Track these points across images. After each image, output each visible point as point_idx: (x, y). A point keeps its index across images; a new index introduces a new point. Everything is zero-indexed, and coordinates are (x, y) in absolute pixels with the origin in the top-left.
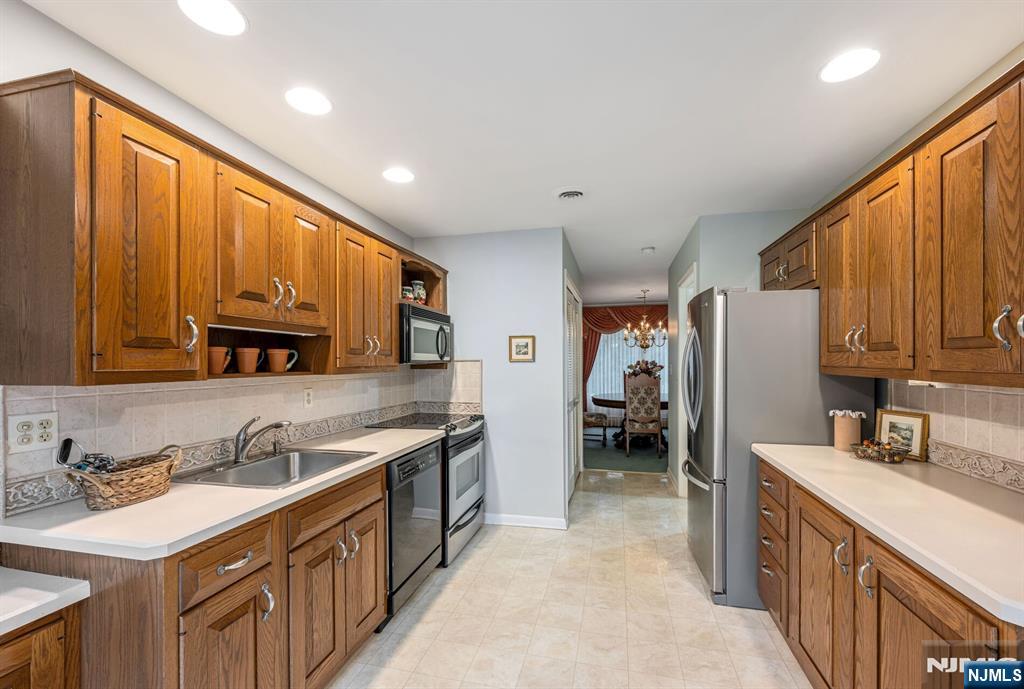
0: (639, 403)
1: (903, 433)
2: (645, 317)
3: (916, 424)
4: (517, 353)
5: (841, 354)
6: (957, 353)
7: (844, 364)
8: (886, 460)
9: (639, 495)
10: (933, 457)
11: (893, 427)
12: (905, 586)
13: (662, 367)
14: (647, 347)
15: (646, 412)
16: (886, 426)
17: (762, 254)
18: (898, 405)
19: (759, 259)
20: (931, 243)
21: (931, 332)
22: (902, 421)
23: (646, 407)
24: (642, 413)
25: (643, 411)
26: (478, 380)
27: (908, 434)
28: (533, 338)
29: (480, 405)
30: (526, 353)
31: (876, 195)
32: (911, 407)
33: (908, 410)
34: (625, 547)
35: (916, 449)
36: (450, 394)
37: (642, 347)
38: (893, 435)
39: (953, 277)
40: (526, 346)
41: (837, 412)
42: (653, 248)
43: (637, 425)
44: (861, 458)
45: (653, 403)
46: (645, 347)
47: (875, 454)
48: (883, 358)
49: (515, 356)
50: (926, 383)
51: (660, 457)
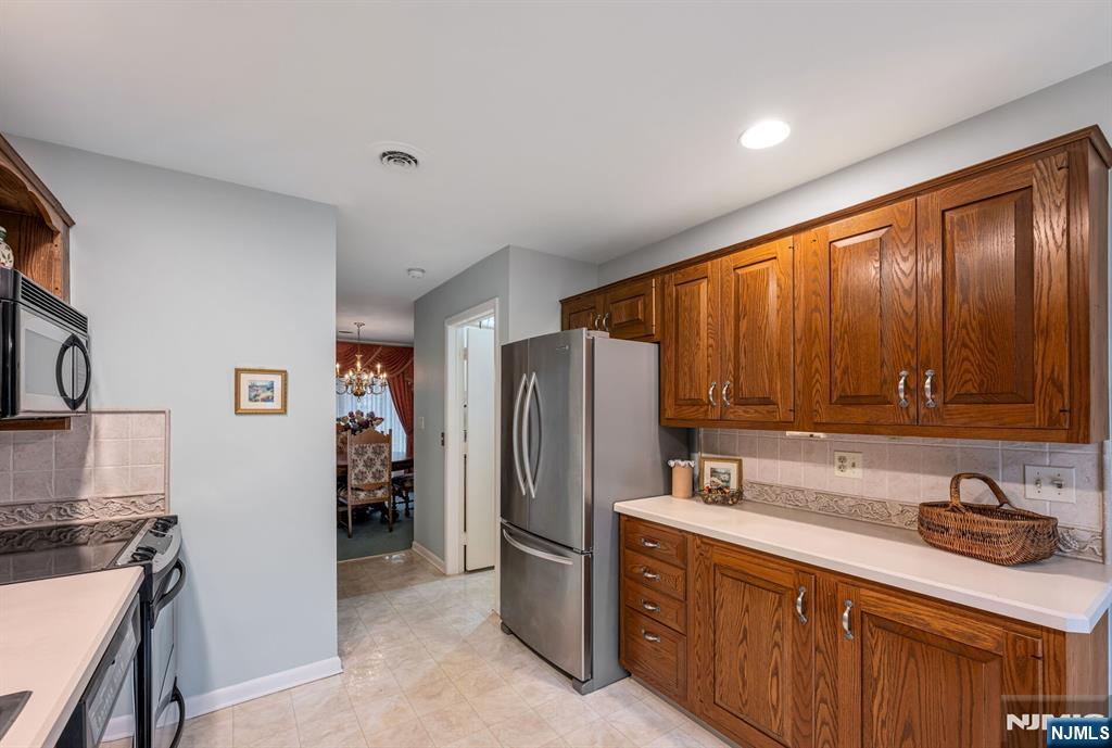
0: (366, 465)
1: (722, 477)
2: (359, 357)
3: (733, 467)
4: (250, 400)
5: (695, 408)
6: (849, 408)
7: (701, 416)
8: (730, 502)
9: (402, 586)
10: (747, 495)
11: (714, 472)
12: (909, 621)
13: (382, 419)
14: (363, 394)
15: (374, 477)
16: (707, 471)
17: (564, 302)
18: (706, 452)
19: (560, 306)
20: (818, 315)
21: (818, 390)
22: (721, 466)
23: (374, 470)
24: (370, 479)
25: (370, 476)
26: (160, 450)
27: (727, 477)
28: (284, 374)
29: (164, 497)
30: (269, 399)
31: (747, 263)
32: (721, 454)
33: (719, 456)
34: (439, 664)
35: (734, 485)
36: (78, 481)
37: (356, 394)
38: (715, 479)
39: (846, 345)
40: (271, 388)
41: (680, 462)
42: (423, 271)
43: (362, 495)
44: (710, 503)
45: (383, 464)
46: (359, 394)
47: (720, 498)
48: (756, 411)
49: (245, 404)
50: (808, 434)
51: (391, 530)
